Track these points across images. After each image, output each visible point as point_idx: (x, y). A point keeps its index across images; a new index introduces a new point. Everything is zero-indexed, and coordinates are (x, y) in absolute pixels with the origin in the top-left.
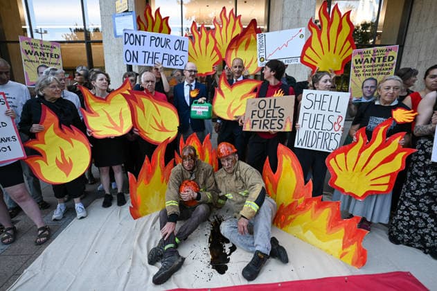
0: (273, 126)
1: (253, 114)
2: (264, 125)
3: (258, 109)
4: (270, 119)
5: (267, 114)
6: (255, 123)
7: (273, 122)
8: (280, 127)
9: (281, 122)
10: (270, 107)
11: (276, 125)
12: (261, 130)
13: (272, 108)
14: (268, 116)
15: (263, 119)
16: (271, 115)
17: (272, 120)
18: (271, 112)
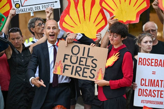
0: (85, 74)
1: (65, 58)
2: (77, 71)
3: (71, 54)
4: (83, 67)
5: (80, 61)
6: (66, 67)
7: (86, 70)
8: (92, 76)
9: (93, 72)
10: (83, 55)
11: (88, 74)
12: (73, 76)
13: (86, 56)
14: (81, 63)
15: (75, 66)
16: (84, 63)
17: (84, 68)
18: (84, 60)
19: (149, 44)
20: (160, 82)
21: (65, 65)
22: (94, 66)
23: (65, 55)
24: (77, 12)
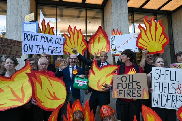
0: (134, 95)
1: (118, 86)
6: (120, 92)
7: (134, 92)
8: (139, 95)
11: (136, 94)
12: (126, 97)
14: (129, 87)
15: (126, 90)
17: (132, 90)
22: (139, 87)
23: (118, 84)
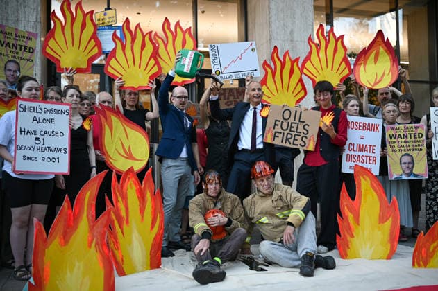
0: (296, 142)
1: (275, 125)
2: (287, 139)
3: (282, 119)
4: (293, 134)
5: (291, 127)
6: (277, 134)
7: (297, 137)
8: (303, 144)
9: (304, 139)
10: (295, 120)
11: (299, 142)
13: (297, 121)
14: (292, 129)
15: (286, 132)
16: (294, 129)
17: (295, 135)
18: (295, 126)
19: (355, 107)
20: (368, 147)
21: (276, 132)
22: (305, 132)
23: (276, 121)
24: (275, 82)
